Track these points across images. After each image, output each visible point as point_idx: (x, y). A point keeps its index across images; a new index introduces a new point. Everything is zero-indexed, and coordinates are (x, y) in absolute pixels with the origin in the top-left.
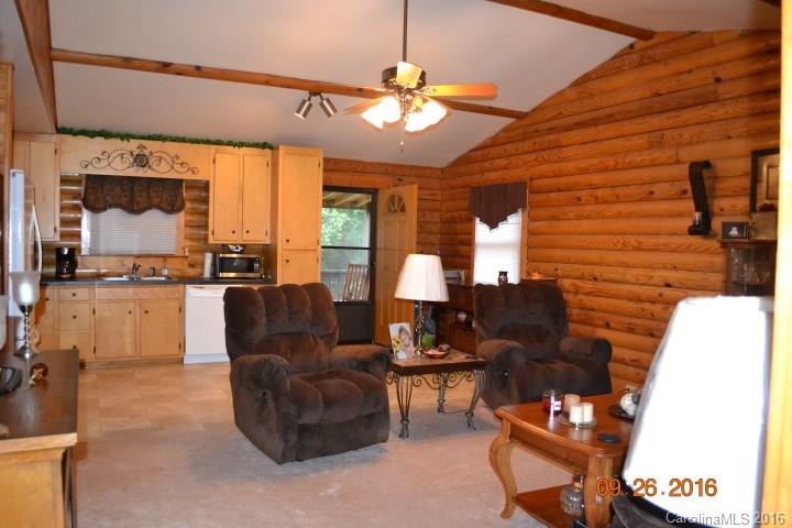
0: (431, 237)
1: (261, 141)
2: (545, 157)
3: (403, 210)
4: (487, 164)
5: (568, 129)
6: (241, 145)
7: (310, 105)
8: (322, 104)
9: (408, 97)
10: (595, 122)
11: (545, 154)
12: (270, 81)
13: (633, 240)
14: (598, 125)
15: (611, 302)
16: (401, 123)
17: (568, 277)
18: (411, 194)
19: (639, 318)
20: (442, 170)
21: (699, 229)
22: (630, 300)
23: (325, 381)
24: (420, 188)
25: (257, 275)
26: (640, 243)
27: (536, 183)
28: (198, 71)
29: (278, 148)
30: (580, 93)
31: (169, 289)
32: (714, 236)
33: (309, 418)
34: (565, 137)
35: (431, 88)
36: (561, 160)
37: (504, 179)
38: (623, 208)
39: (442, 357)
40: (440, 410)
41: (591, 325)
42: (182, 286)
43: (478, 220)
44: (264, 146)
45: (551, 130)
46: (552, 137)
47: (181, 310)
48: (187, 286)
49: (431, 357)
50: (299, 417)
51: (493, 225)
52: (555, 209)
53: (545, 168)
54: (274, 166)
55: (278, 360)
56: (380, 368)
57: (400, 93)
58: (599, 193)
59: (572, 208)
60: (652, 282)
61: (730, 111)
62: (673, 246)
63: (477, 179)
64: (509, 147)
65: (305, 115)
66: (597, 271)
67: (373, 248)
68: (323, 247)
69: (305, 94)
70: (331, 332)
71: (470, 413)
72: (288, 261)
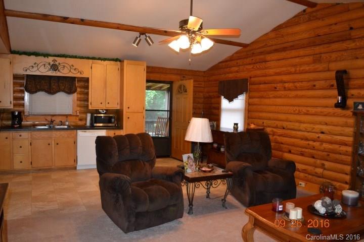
0: (199, 105)
1: (115, 57)
2: (258, 67)
3: (186, 91)
4: (227, 70)
5: (270, 52)
6: (105, 59)
7: (140, 40)
8: (146, 39)
9: (193, 35)
10: (284, 49)
11: (258, 65)
12: (119, 27)
13: (304, 110)
14: (286, 51)
15: (293, 140)
16: (189, 49)
17: (269, 127)
18: (190, 84)
19: (306, 148)
20: (204, 72)
21: (341, 105)
22: (302, 139)
23: (150, 187)
24: (194, 81)
25: (113, 125)
26: (308, 111)
27: (253, 79)
28: (82, 22)
29: (123, 61)
30: (277, 34)
31: (69, 132)
32: (348, 109)
33: (142, 208)
34: (268, 57)
35: (206, 31)
36: (266, 68)
37: (236, 77)
38: (300, 93)
39: (210, 172)
40: (208, 197)
41: (280, 151)
42: (75, 131)
43: (223, 97)
44: (116, 60)
45: (261, 53)
46: (262, 57)
47: (75, 142)
48: (78, 131)
49: (205, 171)
50: (136, 208)
51: (231, 100)
52: (263, 93)
53: (259, 72)
54: (122, 70)
55: (126, 177)
56: (178, 179)
57: (189, 33)
58: (286, 85)
59: (272, 93)
60: (314, 131)
61: (358, 44)
62: (325, 113)
63: (223, 77)
64: (238, 61)
65: (137, 45)
66: (285, 124)
67: (171, 111)
68: (146, 110)
69: (137, 34)
70: (152, 159)
71: (224, 200)
72: (128, 118)
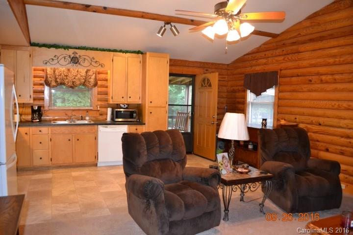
0: (222, 100)
1: (137, 50)
2: (290, 58)
3: (210, 85)
4: (254, 62)
5: (304, 43)
6: (126, 52)
7: (165, 30)
8: (171, 29)
9: (230, 20)
10: (321, 39)
11: (290, 57)
12: (144, 15)
13: (345, 104)
14: (322, 41)
15: (330, 137)
16: (225, 36)
17: (302, 123)
18: (214, 78)
19: (347, 147)
20: (228, 65)
22: (342, 137)
23: (184, 192)
24: (219, 75)
25: (135, 120)
26: (349, 106)
27: (283, 72)
28: (105, 10)
29: (146, 53)
30: (312, 23)
31: (89, 127)
33: (176, 217)
34: (302, 48)
35: (245, 15)
36: (300, 60)
37: (264, 70)
38: (340, 86)
39: (247, 173)
40: (242, 200)
41: (316, 149)
42: (97, 126)
43: (249, 91)
44: (138, 52)
45: (294, 43)
46: (295, 47)
47: (96, 138)
48: (99, 126)
49: (241, 173)
50: (170, 216)
51: (258, 93)
52: (295, 86)
53: (290, 64)
54: (144, 63)
55: (158, 181)
56: (215, 182)
57: (226, 18)
58: (323, 78)
59: (306, 86)
63: (248, 70)
64: (267, 53)
65: (162, 35)
66: (321, 120)
67: (193, 105)
68: (169, 105)
69: (162, 23)
70: (183, 158)
71: (262, 205)
72: (151, 113)
